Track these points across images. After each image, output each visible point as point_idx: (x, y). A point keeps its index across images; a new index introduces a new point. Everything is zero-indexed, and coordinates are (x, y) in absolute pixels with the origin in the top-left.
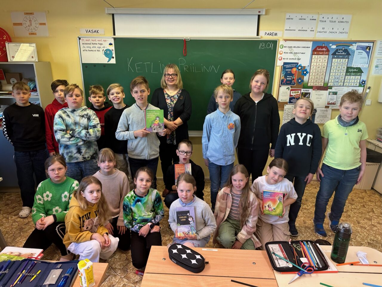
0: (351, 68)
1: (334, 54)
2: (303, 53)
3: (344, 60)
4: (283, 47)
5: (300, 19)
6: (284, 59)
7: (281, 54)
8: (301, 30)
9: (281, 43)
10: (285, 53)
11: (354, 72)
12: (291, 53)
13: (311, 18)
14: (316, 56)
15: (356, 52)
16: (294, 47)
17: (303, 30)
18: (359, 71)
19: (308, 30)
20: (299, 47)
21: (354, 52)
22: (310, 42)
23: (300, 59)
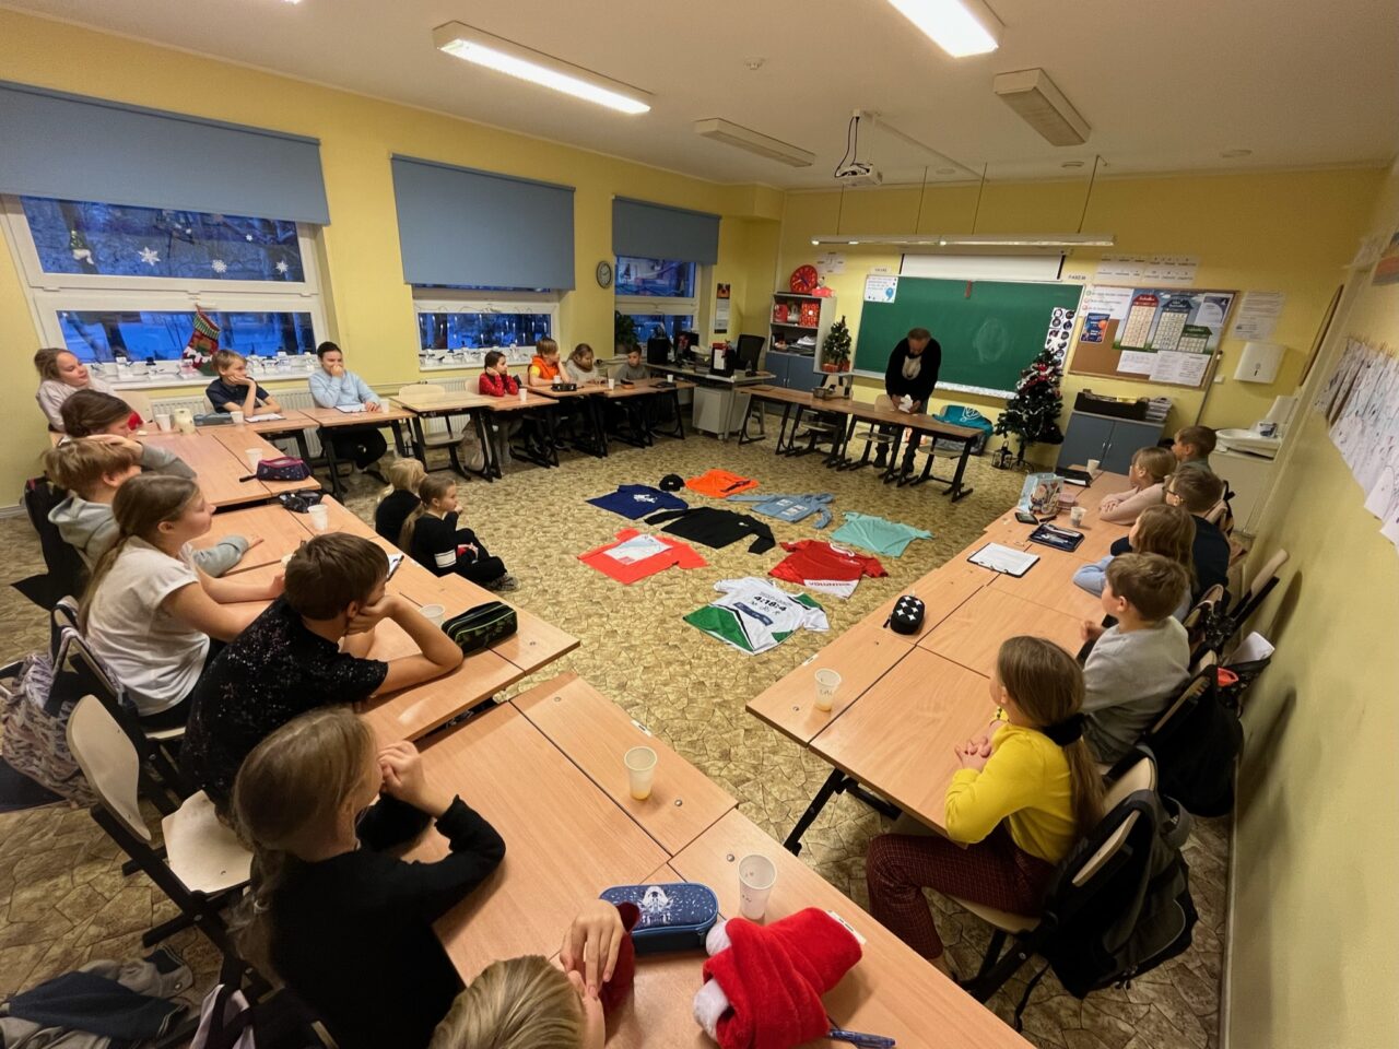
0: (1192, 326)
1: (1166, 306)
2: (1118, 303)
3: (1181, 315)
4: (1089, 294)
5: (1121, 260)
6: (1089, 308)
7: (1086, 302)
8: (1120, 274)
9: (1089, 288)
10: (1091, 301)
11: (1198, 333)
12: (1101, 302)
14: (1138, 308)
15: (1203, 305)
16: (1107, 294)
17: (1123, 274)
18: (1205, 332)
19: (1131, 274)
20: (1113, 295)
21: (1199, 305)
22: (1131, 289)
23: (1113, 310)
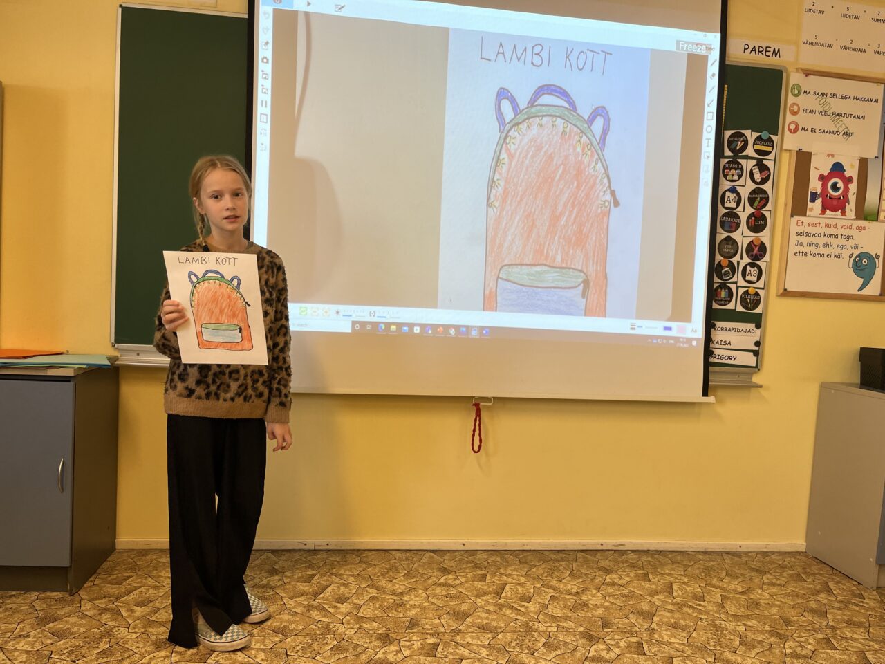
2: (858, 117)
4: (799, 92)
5: (845, 16)
6: (803, 129)
7: (794, 113)
8: (849, 49)
9: (794, 78)
10: (805, 110)
12: (825, 113)
13: (876, 17)
16: (833, 96)
17: (854, 49)
19: (870, 50)
20: (846, 98)
22: (875, 84)
23: (852, 134)
